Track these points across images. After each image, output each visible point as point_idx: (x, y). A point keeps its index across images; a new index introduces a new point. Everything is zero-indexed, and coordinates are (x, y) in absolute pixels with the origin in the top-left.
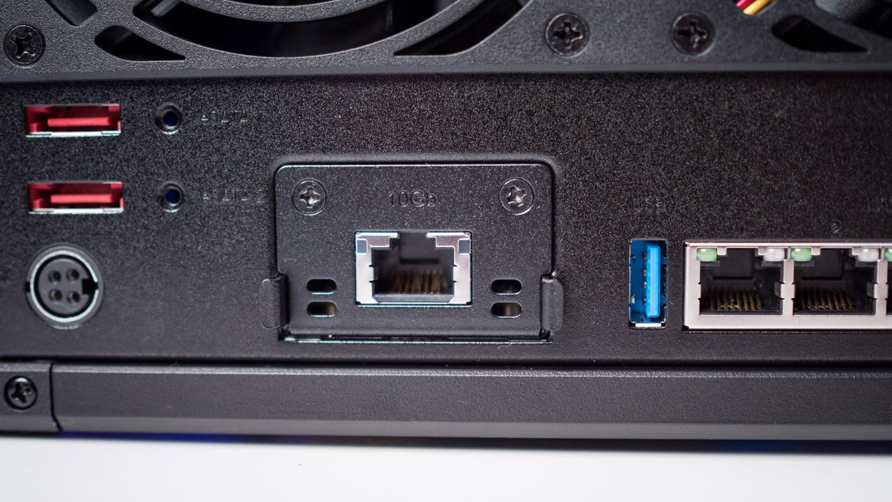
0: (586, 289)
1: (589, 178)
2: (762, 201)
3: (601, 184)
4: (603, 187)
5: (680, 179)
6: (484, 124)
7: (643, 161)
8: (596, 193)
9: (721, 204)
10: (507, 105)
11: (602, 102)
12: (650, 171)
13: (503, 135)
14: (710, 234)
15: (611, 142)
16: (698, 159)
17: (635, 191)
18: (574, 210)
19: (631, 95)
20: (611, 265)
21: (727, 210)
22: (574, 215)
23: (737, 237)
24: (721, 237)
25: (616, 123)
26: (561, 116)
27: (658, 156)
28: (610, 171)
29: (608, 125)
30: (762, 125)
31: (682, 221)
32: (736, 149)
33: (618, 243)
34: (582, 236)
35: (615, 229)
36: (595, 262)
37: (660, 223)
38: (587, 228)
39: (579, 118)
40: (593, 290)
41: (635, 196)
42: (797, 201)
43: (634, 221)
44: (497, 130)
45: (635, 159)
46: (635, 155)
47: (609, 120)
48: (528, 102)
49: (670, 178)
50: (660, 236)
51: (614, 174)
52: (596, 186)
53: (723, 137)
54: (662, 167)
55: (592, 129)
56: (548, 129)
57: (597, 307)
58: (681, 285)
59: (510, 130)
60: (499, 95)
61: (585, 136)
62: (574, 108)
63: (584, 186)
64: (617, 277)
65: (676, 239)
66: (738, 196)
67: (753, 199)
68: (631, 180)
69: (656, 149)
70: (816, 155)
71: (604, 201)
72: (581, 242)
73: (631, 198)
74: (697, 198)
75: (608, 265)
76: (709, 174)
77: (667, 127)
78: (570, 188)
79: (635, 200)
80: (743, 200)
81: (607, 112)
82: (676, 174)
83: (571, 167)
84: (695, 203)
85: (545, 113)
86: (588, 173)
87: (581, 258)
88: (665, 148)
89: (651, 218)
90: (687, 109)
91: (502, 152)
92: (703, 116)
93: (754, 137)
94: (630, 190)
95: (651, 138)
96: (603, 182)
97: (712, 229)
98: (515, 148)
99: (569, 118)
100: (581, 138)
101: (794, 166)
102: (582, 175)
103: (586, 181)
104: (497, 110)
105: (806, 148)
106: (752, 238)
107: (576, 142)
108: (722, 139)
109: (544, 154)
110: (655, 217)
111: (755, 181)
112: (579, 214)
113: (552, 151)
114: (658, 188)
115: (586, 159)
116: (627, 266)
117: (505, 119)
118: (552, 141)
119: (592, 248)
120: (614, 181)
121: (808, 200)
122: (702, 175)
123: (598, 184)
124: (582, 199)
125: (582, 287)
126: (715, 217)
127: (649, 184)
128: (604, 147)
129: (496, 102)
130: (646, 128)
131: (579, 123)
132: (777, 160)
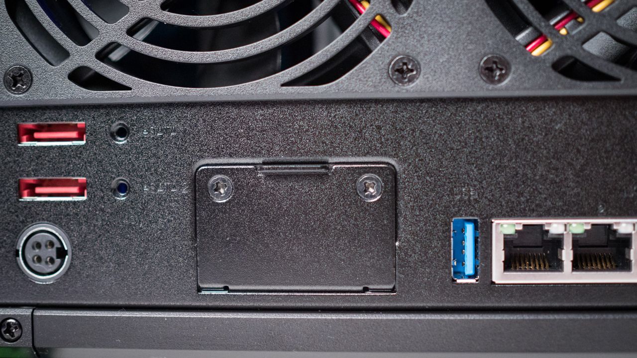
0: (420, 255)
1: (422, 174)
2: (548, 190)
3: (430, 178)
4: (432, 180)
5: (488, 174)
6: (346, 135)
7: (461, 161)
8: (427, 185)
9: (518, 192)
10: (362, 121)
11: (431, 119)
12: (465, 169)
13: (359, 143)
14: (511, 213)
15: (437, 147)
16: (500, 159)
17: (455, 183)
18: (411, 197)
19: (451, 114)
20: (438, 237)
21: (522, 196)
22: (411, 201)
23: (530, 216)
24: (518, 216)
25: (441, 134)
26: (401, 129)
27: (472, 158)
28: (437, 169)
29: (435, 135)
30: (546, 135)
31: (489, 205)
32: (528, 152)
33: (443, 221)
34: (417, 216)
35: (441, 211)
36: (426, 235)
37: (473, 206)
38: (420, 210)
39: (414, 131)
40: (425, 255)
41: (455, 187)
42: (573, 189)
43: (455, 205)
44: (355, 140)
45: (455, 160)
46: (455, 157)
47: (436, 132)
48: (377, 119)
49: (480, 173)
50: (473, 216)
51: (440, 171)
52: (427, 180)
53: (518, 144)
54: (475, 165)
55: (423, 139)
56: (391, 139)
57: (429, 267)
58: (490, 251)
59: (364, 140)
60: (357, 115)
61: (418, 144)
62: (410, 123)
63: (418, 180)
64: (443, 246)
65: (486, 218)
66: (529, 186)
67: (541, 189)
68: (452, 175)
69: (470, 152)
70: (586, 156)
71: (432, 190)
72: (416, 220)
73: (452, 188)
74: (500, 188)
75: (436, 237)
76: (508, 170)
77: (477, 137)
78: (408, 181)
79: (455, 189)
80: (534, 189)
81: (434, 126)
82: (485, 170)
83: (409, 166)
84: (499, 191)
85: (389, 127)
86: (421, 171)
87: (416, 232)
88: (476, 152)
89: (467, 202)
90: (492, 124)
91: (359, 156)
92: (503, 129)
93: (541, 143)
94: (452, 182)
95: (466, 144)
96: (432, 176)
97: (512, 210)
98: (368, 153)
99: (407, 131)
100: (415, 145)
101: (570, 164)
102: (416, 172)
103: (420, 176)
104: (355, 125)
105: (579, 151)
106: (540, 216)
107: (412, 148)
108: (518, 145)
109: (389, 157)
110: (469, 200)
111: (542, 175)
112: (414, 200)
113: (395, 154)
114: (472, 181)
115: (419, 160)
116: (450, 238)
117: (360, 132)
118: (395, 147)
119: (425, 225)
120: (439, 176)
121: (581, 189)
122: (503, 171)
123: (428, 178)
124: (417, 189)
125: (418, 253)
126: (513, 202)
127: (465, 178)
128: (432, 151)
129: (354, 120)
130: (462, 138)
131: (414, 135)
132: (558, 159)
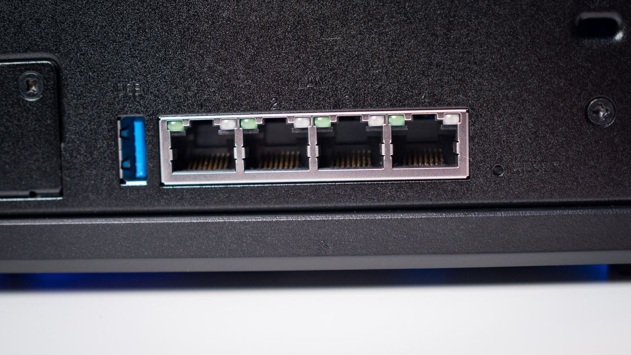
0: (86, 156)
1: (84, 69)
2: (216, 82)
3: (93, 73)
4: (94, 76)
5: (153, 67)
6: (5, 30)
7: (124, 55)
8: (90, 81)
9: (185, 86)
10: (21, 15)
11: (91, 10)
12: (129, 62)
13: (19, 39)
14: (177, 110)
15: (99, 40)
16: (165, 51)
17: (119, 78)
18: (74, 94)
19: (113, 4)
20: (103, 136)
21: (189, 91)
22: (74, 99)
23: (198, 112)
24: (185, 113)
25: (103, 26)
26: (62, 22)
27: (135, 51)
28: (99, 64)
29: (96, 27)
30: (213, 23)
31: (155, 100)
32: (194, 42)
33: (108, 119)
34: (81, 114)
35: (105, 108)
36: (91, 134)
37: (138, 102)
38: (84, 108)
39: (74, 23)
40: (91, 156)
41: (119, 82)
42: (243, 82)
43: (119, 101)
44: (15, 35)
45: (118, 53)
46: (118, 50)
47: (97, 24)
48: (37, 12)
49: (145, 67)
50: (139, 113)
51: (102, 66)
52: (89, 76)
53: (183, 34)
54: (139, 58)
55: (84, 32)
56: (52, 33)
57: (95, 169)
58: (157, 150)
59: (24, 34)
60: (16, 8)
61: (79, 37)
62: (71, 15)
63: (81, 75)
64: (109, 146)
65: (152, 115)
66: (197, 79)
67: (209, 82)
68: (115, 69)
69: (133, 45)
70: (256, 45)
71: (96, 87)
72: (80, 119)
73: (116, 84)
74: (166, 82)
75: (101, 136)
76: (174, 63)
77: (140, 28)
78: (70, 78)
79: (119, 84)
80: (201, 82)
81: (95, 17)
82: (149, 62)
83: (70, 61)
84: (164, 85)
85: (49, 20)
86: (83, 66)
87: (81, 132)
88: (140, 44)
89: (132, 98)
90: (155, 13)
91: (19, 52)
92: (168, 18)
93: (207, 33)
94: (115, 77)
95: (129, 36)
96: (95, 72)
97: (178, 106)
98: (28, 48)
99: (67, 24)
100: (77, 39)
101: (239, 54)
102: (78, 67)
103: (82, 72)
104: (14, 19)
105: (248, 40)
106: (209, 112)
107: (73, 42)
108: (183, 36)
109: (50, 52)
110: (134, 96)
111: (209, 68)
112: (77, 98)
113: (56, 49)
114: (136, 75)
115: (81, 54)
116: (116, 137)
117: (20, 26)
118: (55, 42)
119: (89, 124)
120: (102, 71)
121: (252, 81)
122: (168, 64)
123: (91, 73)
124: (79, 86)
125: (83, 154)
126: (180, 97)
127: (129, 72)
128: (94, 45)
129: (14, 13)
130: (125, 29)
131: (75, 28)
132: (226, 50)
